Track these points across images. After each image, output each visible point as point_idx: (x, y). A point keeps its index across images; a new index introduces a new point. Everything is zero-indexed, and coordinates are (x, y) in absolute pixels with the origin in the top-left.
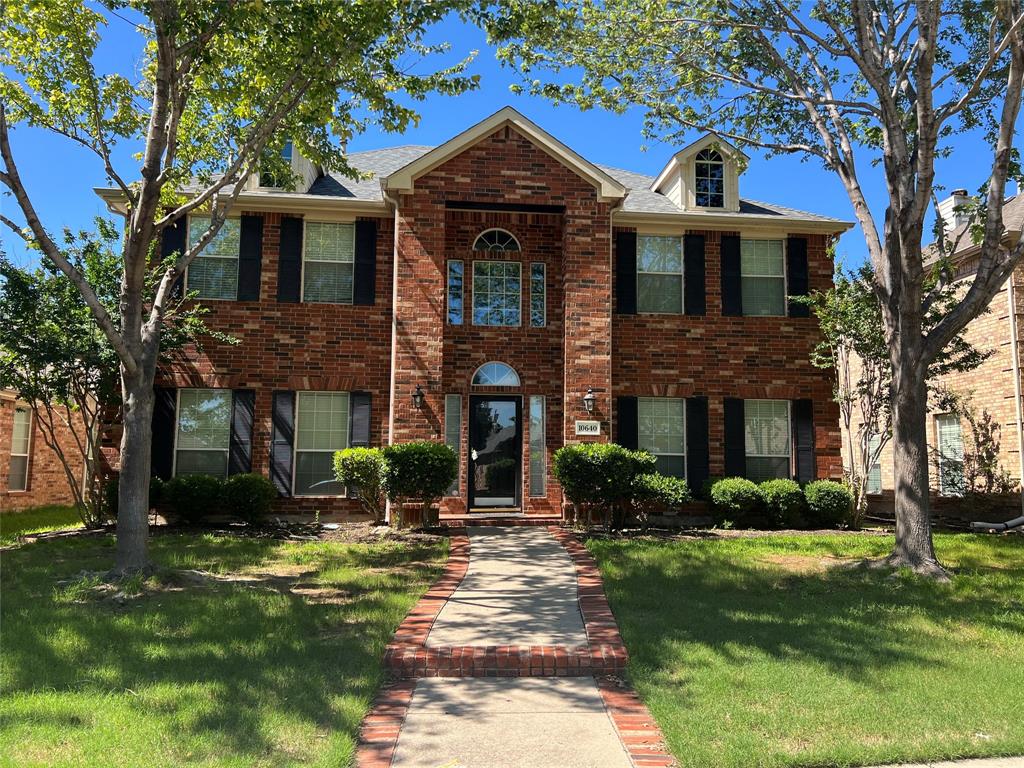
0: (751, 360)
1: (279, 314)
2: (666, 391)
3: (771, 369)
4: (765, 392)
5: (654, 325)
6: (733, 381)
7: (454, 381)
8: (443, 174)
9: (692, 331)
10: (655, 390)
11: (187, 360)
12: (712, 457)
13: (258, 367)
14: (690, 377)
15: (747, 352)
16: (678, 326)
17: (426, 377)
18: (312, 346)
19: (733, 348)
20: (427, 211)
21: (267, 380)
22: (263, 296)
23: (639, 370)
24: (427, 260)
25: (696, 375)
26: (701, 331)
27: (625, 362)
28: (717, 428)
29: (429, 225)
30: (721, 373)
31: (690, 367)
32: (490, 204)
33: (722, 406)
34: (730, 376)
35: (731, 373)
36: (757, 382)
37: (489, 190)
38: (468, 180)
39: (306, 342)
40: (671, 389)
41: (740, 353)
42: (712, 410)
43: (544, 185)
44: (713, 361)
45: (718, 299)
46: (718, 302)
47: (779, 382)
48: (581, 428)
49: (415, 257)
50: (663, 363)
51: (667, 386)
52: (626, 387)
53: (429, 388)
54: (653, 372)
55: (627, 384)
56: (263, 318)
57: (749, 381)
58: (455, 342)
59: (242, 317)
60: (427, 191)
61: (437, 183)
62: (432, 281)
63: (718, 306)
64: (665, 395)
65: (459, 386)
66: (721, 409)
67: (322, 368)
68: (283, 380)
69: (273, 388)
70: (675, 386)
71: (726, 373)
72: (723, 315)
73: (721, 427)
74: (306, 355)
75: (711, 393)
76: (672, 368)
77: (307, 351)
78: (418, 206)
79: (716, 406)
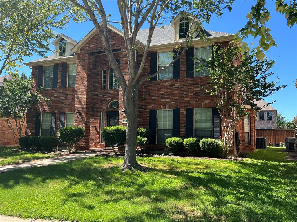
0: (196, 94)
1: (61, 91)
2: (165, 107)
3: (204, 97)
4: (201, 105)
5: (162, 84)
6: (189, 102)
7: (102, 107)
8: (87, 45)
9: (175, 85)
10: (162, 107)
11: (43, 106)
12: (181, 130)
13: (57, 106)
14: (174, 101)
15: (195, 91)
16: (170, 83)
17: (82, 107)
18: (68, 100)
19: (190, 89)
20: (83, 57)
21: (59, 110)
22: (58, 86)
23: (157, 100)
24: (83, 72)
25: (176, 101)
26: (178, 84)
27: (152, 98)
28: (183, 119)
29: (84, 61)
30: (185, 99)
31: (174, 98)
32: (99, 52)
33: (185, 111)
34: (189, 100)
35: (189, 99)
36: (199, 101)
37: (99, 48)
38: (94, 46)
39: (67, 98)
40: (167, 106)
41: (192, 91)
42: (182, 113)
43: (114, 43)
44: (182, 95)
45: (185, 72)
46: (185, 73)
47: (207, 101)
48: (123, 121)
49: (80, 71)
50: (165, 97)
51: (166, 105)
52: (153, 106)
53: (83, 110)
54: (162, 100)
55: (153, 105)
56: (58, 93)
57: (196, 102)
58: (103, 95)
59: (54, 93)
60: (83, 51)
61: (86, 48)
62: (84, 78)
63: (185, 75)
64: (165, 109)
65: (104, 109)
66: (184, 112)
67: (70, 106)
68: (62, 109)
69: (60, 112)
70: (169, 105)
71: (187, 99)
72: (186, 78)
73: (185, 119)
74: (67, 102)
75: (181, 107)
76: (168, 99)
77: (67, 101)
78: (81, 56)
79: (183, 111)
